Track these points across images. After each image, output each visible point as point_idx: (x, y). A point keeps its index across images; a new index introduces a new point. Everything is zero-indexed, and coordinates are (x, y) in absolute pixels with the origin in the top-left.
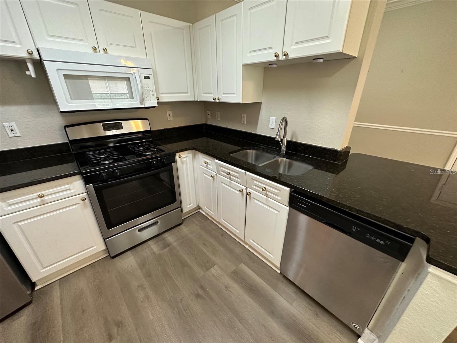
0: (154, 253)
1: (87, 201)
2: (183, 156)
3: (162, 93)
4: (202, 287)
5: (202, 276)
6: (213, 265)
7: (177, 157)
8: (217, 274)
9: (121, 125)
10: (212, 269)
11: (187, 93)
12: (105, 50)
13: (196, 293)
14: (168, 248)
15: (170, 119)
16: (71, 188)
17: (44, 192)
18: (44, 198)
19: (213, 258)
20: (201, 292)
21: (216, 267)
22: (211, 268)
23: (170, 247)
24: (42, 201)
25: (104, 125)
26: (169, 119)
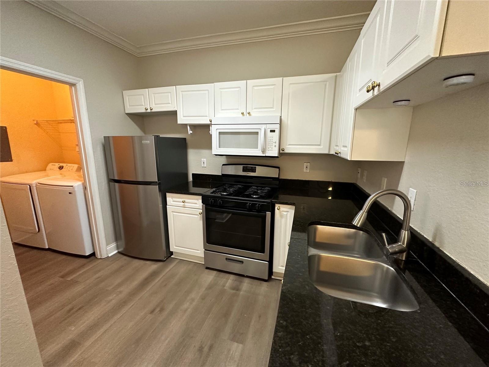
0: (224, 286)
2: (282, 209)
3: (289, 145)
4: (211, 347)
5: (223, 339)
6: (241, 342)
7: (277, 208)
8: (232, 354)
9: (255, 169)
10: (236, 344)
11: (319, 145)
12: (249, 113)
13: (203, 346)
14: (234, 291)
15: (306, 171)
16: (197, 203)
17: (186, 200)
18: (186, 204)
19: (250, 336)
20: (206, 349)
21: (241, 345)
22: (237, 342)
23: (237, 292)
24: (184, 205)
25: (243, 168)
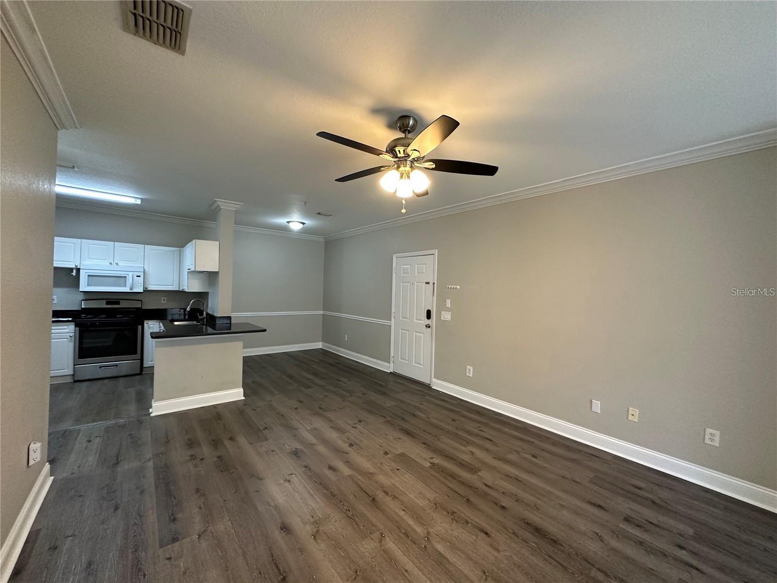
1: (73, 338)
2: (150, 323)
3: (151, 285)
7: (145, 323)
9: (120, 303)
11: (173, 285)
12: (117, 264)
25: (107, 302)
26: (163, 302)
